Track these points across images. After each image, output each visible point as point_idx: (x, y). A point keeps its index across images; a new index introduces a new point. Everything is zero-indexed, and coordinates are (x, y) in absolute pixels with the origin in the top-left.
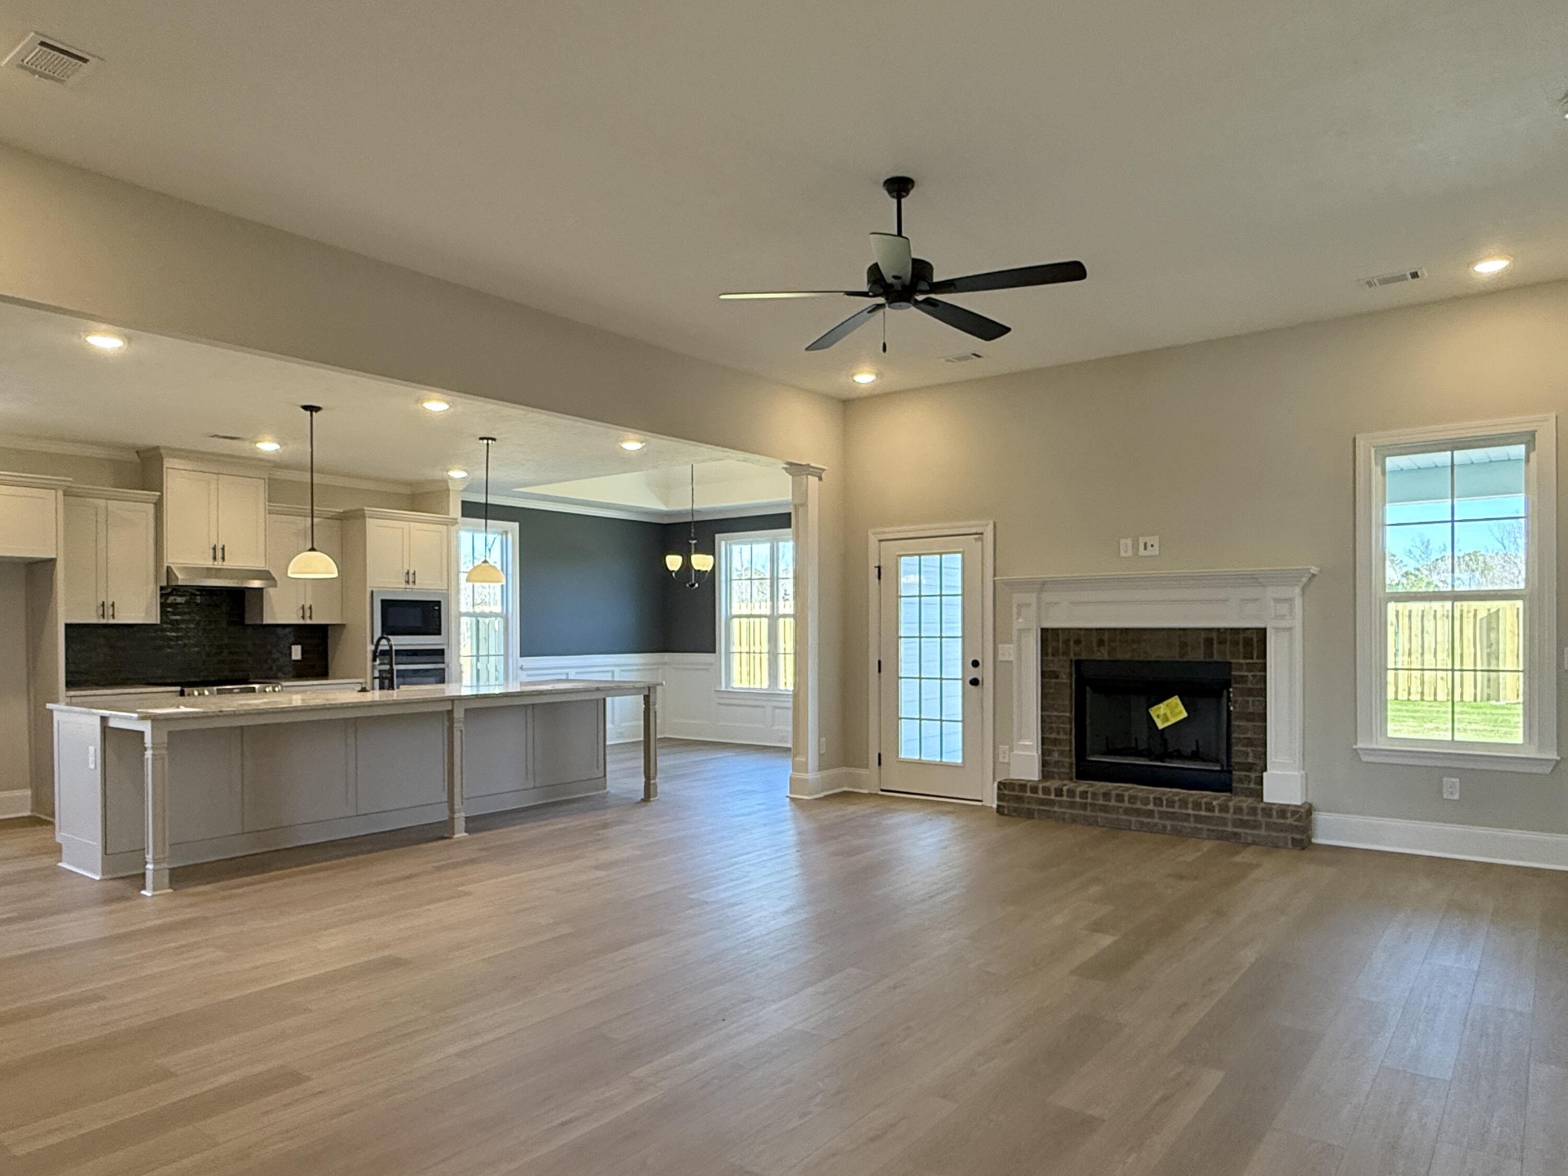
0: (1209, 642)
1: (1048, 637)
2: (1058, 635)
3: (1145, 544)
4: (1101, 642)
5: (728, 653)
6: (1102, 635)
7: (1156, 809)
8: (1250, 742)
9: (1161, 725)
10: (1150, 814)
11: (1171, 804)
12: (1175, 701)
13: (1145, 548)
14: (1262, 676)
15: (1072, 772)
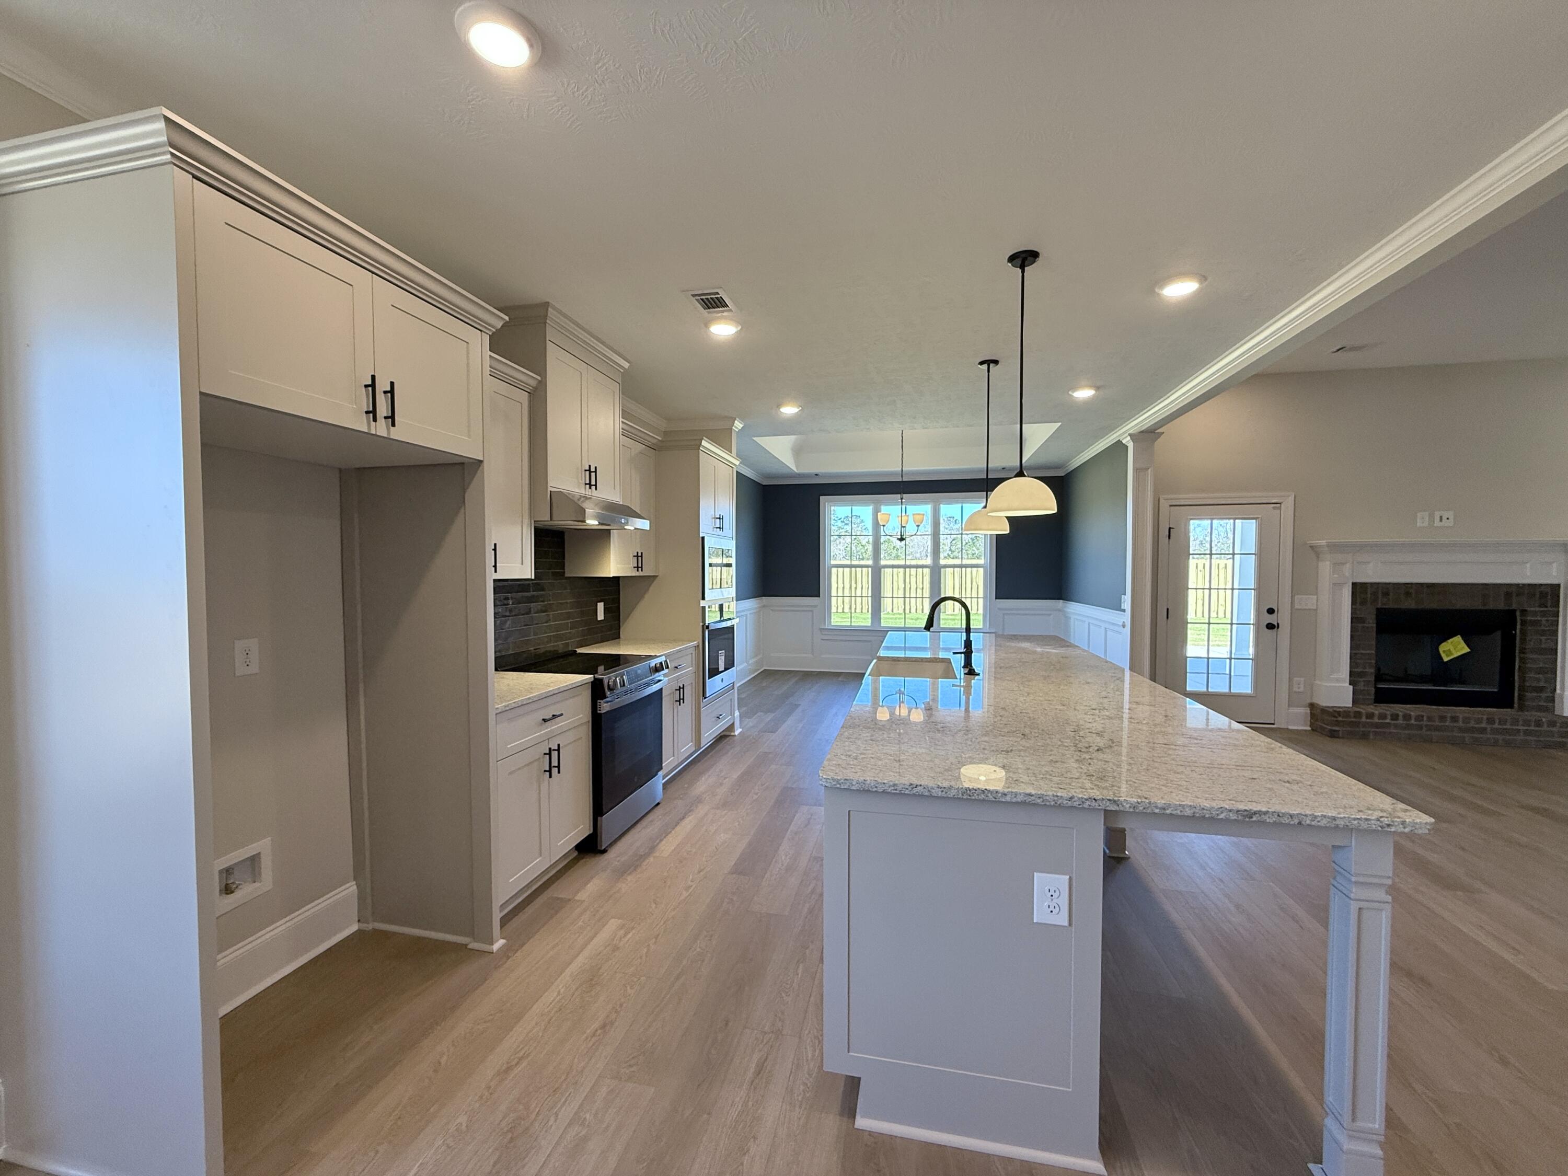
2: (1368, 589)
3: (1441, 517)
9: (1446, 659)
12: (1458, 639)
13: (1441, 520)
14: (1555, 621)
15: (1373, 697)
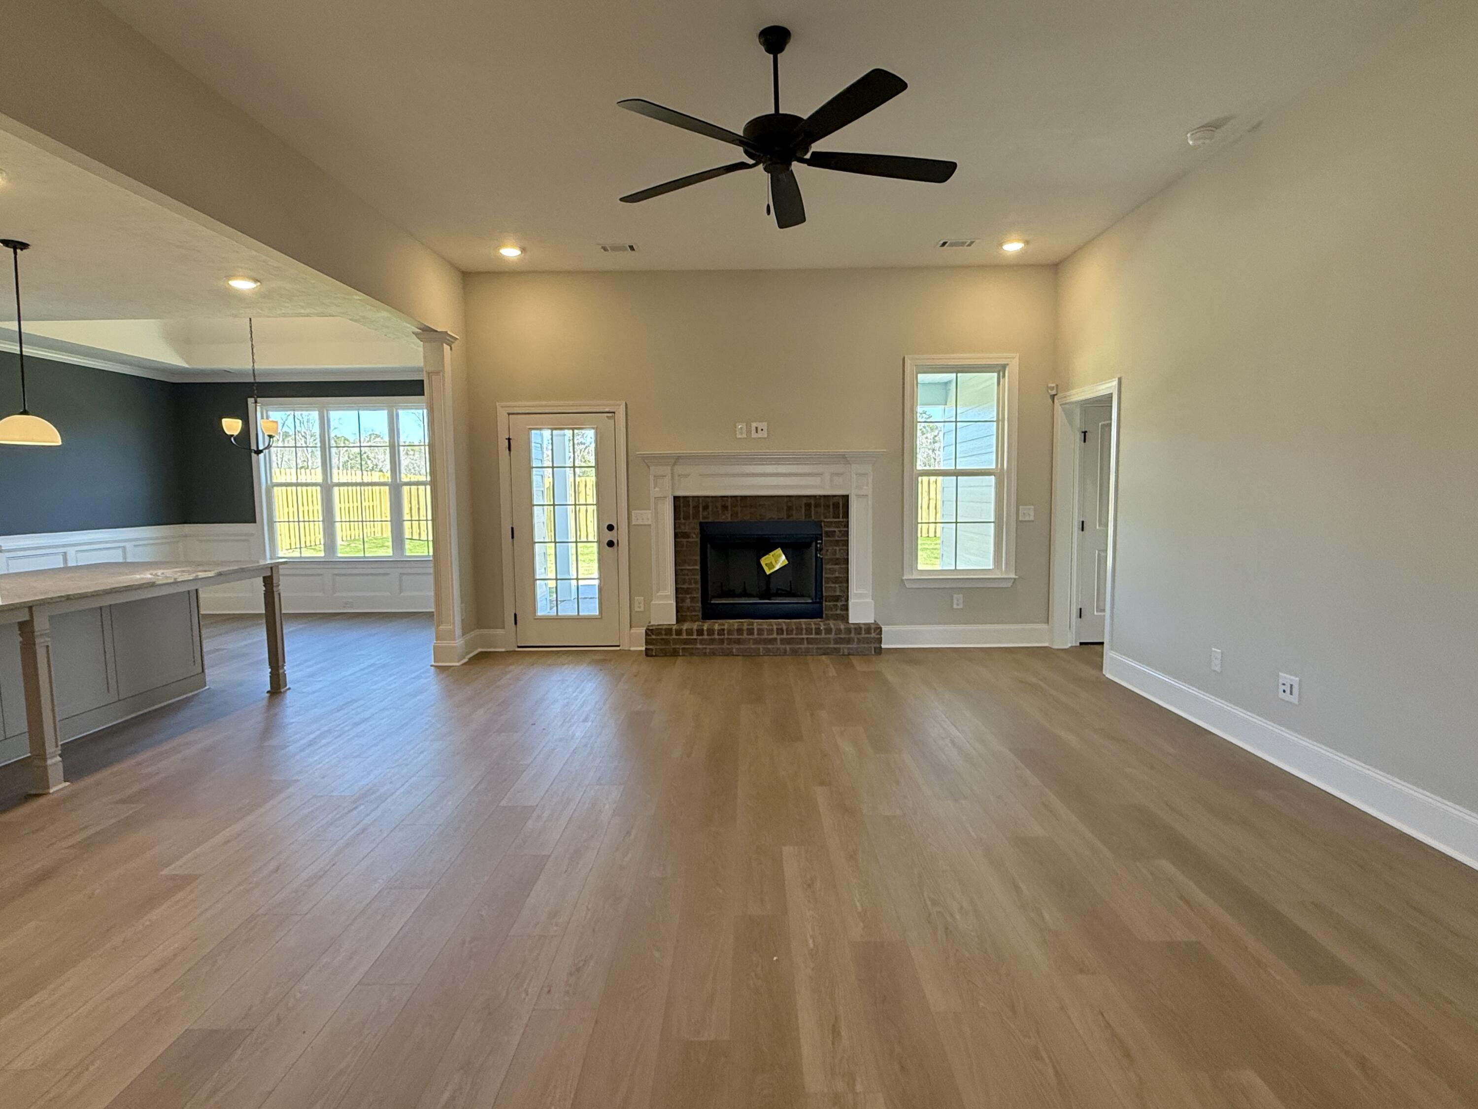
0: (808, 505)
1: (680, 504)
2: (689, 501)
3: (757, 428)
4: (725, 507)
5: (271, 522)
6: (725, 502)
7: (779, 637)
8: (836, 580)
9: (768, 572)
10: (774, 641)
11: (789, 632)
12: (779, 551)
13: (757, 431)
14: (845, 531)
15: (700, 614)
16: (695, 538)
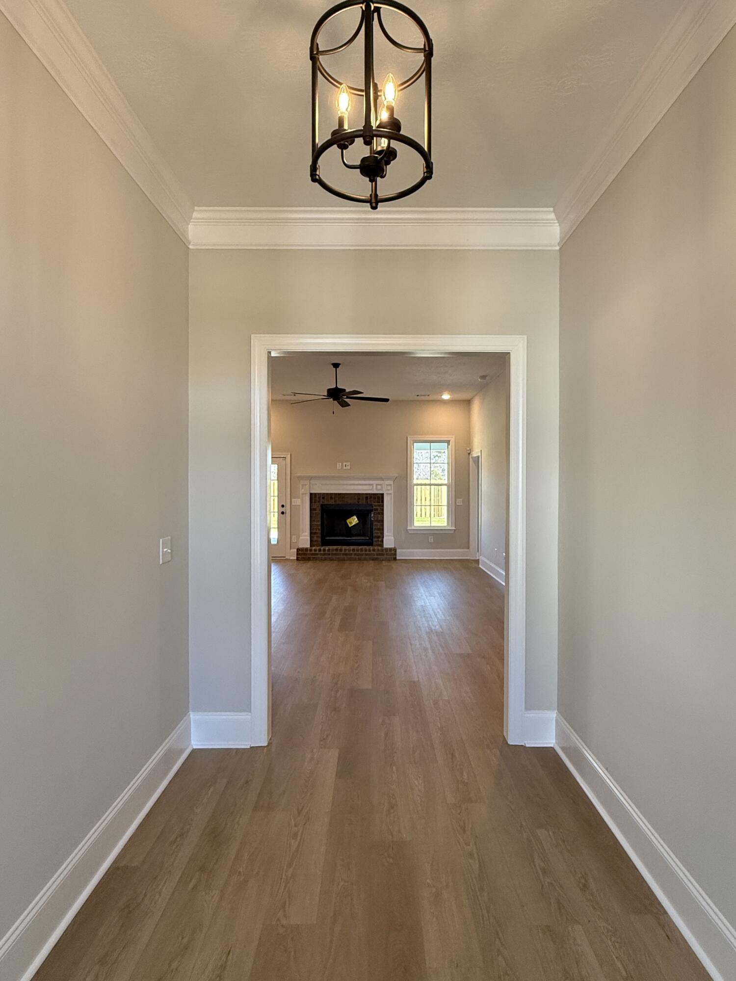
0: (367, 498)
1: (312, 496)
2: (316, 496)
3: (345, 465)
4: (331, 498)
8: (379, 529)
9: (350, 526)
10: (351, 554)
12: (355, 517)
14: (382, 508)
15: (320, 543)
16: (318, 511)
